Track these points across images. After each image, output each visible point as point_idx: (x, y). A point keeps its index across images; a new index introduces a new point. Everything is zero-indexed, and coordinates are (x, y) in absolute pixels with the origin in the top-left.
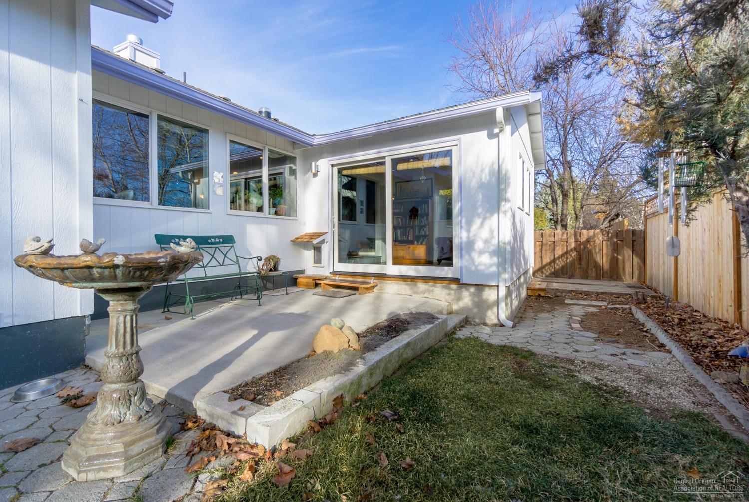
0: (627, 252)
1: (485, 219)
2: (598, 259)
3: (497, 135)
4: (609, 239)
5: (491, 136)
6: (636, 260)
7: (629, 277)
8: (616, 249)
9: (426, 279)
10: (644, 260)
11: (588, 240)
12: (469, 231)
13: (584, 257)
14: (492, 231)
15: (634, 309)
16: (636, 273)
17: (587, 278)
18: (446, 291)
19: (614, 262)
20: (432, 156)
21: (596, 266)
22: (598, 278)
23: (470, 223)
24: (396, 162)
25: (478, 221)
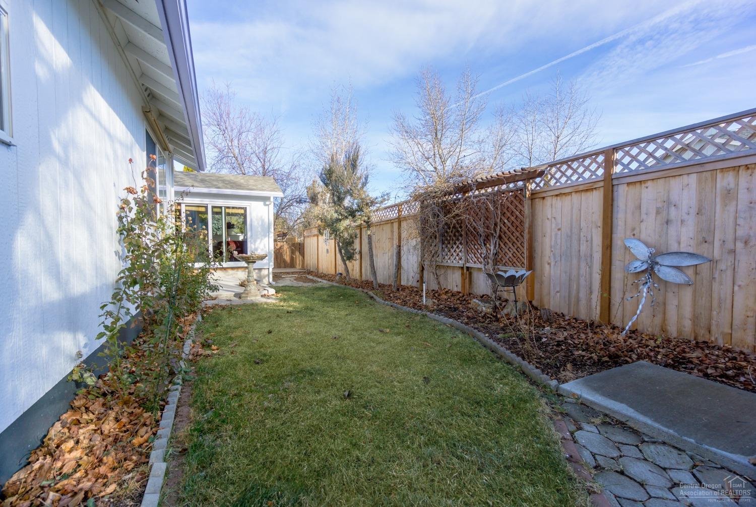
0: (297, 253)
1: (262, 239)
2: (285, 257)
3: (268, 205)
4: (290, 247)
5: (265, 205)
6: (301, 257)
7: (298, 267)
8: (293, 252)
9: (233, 268)
10: (304, 257)
11: (280, 248)
12: (255, 245)
13: (279, 256)
14: (264, 245)
15: (307, 276)
16: (301, 263)
17: (280, 268)
18: (244, 273)
19: (292, 259)
20: (233, 208)
21: (284, 261)
22: (285, 267)
23: (255, 242)
24: (213, 207)
25: (259, 241)
